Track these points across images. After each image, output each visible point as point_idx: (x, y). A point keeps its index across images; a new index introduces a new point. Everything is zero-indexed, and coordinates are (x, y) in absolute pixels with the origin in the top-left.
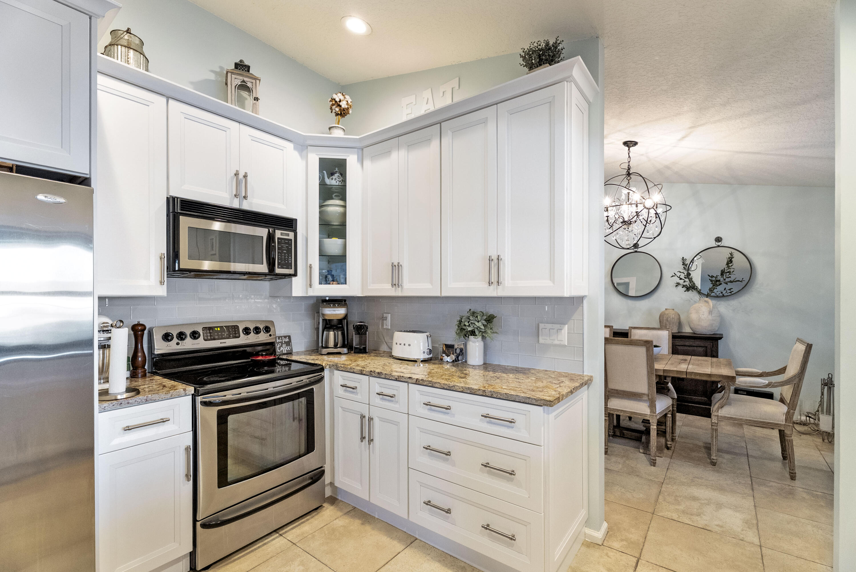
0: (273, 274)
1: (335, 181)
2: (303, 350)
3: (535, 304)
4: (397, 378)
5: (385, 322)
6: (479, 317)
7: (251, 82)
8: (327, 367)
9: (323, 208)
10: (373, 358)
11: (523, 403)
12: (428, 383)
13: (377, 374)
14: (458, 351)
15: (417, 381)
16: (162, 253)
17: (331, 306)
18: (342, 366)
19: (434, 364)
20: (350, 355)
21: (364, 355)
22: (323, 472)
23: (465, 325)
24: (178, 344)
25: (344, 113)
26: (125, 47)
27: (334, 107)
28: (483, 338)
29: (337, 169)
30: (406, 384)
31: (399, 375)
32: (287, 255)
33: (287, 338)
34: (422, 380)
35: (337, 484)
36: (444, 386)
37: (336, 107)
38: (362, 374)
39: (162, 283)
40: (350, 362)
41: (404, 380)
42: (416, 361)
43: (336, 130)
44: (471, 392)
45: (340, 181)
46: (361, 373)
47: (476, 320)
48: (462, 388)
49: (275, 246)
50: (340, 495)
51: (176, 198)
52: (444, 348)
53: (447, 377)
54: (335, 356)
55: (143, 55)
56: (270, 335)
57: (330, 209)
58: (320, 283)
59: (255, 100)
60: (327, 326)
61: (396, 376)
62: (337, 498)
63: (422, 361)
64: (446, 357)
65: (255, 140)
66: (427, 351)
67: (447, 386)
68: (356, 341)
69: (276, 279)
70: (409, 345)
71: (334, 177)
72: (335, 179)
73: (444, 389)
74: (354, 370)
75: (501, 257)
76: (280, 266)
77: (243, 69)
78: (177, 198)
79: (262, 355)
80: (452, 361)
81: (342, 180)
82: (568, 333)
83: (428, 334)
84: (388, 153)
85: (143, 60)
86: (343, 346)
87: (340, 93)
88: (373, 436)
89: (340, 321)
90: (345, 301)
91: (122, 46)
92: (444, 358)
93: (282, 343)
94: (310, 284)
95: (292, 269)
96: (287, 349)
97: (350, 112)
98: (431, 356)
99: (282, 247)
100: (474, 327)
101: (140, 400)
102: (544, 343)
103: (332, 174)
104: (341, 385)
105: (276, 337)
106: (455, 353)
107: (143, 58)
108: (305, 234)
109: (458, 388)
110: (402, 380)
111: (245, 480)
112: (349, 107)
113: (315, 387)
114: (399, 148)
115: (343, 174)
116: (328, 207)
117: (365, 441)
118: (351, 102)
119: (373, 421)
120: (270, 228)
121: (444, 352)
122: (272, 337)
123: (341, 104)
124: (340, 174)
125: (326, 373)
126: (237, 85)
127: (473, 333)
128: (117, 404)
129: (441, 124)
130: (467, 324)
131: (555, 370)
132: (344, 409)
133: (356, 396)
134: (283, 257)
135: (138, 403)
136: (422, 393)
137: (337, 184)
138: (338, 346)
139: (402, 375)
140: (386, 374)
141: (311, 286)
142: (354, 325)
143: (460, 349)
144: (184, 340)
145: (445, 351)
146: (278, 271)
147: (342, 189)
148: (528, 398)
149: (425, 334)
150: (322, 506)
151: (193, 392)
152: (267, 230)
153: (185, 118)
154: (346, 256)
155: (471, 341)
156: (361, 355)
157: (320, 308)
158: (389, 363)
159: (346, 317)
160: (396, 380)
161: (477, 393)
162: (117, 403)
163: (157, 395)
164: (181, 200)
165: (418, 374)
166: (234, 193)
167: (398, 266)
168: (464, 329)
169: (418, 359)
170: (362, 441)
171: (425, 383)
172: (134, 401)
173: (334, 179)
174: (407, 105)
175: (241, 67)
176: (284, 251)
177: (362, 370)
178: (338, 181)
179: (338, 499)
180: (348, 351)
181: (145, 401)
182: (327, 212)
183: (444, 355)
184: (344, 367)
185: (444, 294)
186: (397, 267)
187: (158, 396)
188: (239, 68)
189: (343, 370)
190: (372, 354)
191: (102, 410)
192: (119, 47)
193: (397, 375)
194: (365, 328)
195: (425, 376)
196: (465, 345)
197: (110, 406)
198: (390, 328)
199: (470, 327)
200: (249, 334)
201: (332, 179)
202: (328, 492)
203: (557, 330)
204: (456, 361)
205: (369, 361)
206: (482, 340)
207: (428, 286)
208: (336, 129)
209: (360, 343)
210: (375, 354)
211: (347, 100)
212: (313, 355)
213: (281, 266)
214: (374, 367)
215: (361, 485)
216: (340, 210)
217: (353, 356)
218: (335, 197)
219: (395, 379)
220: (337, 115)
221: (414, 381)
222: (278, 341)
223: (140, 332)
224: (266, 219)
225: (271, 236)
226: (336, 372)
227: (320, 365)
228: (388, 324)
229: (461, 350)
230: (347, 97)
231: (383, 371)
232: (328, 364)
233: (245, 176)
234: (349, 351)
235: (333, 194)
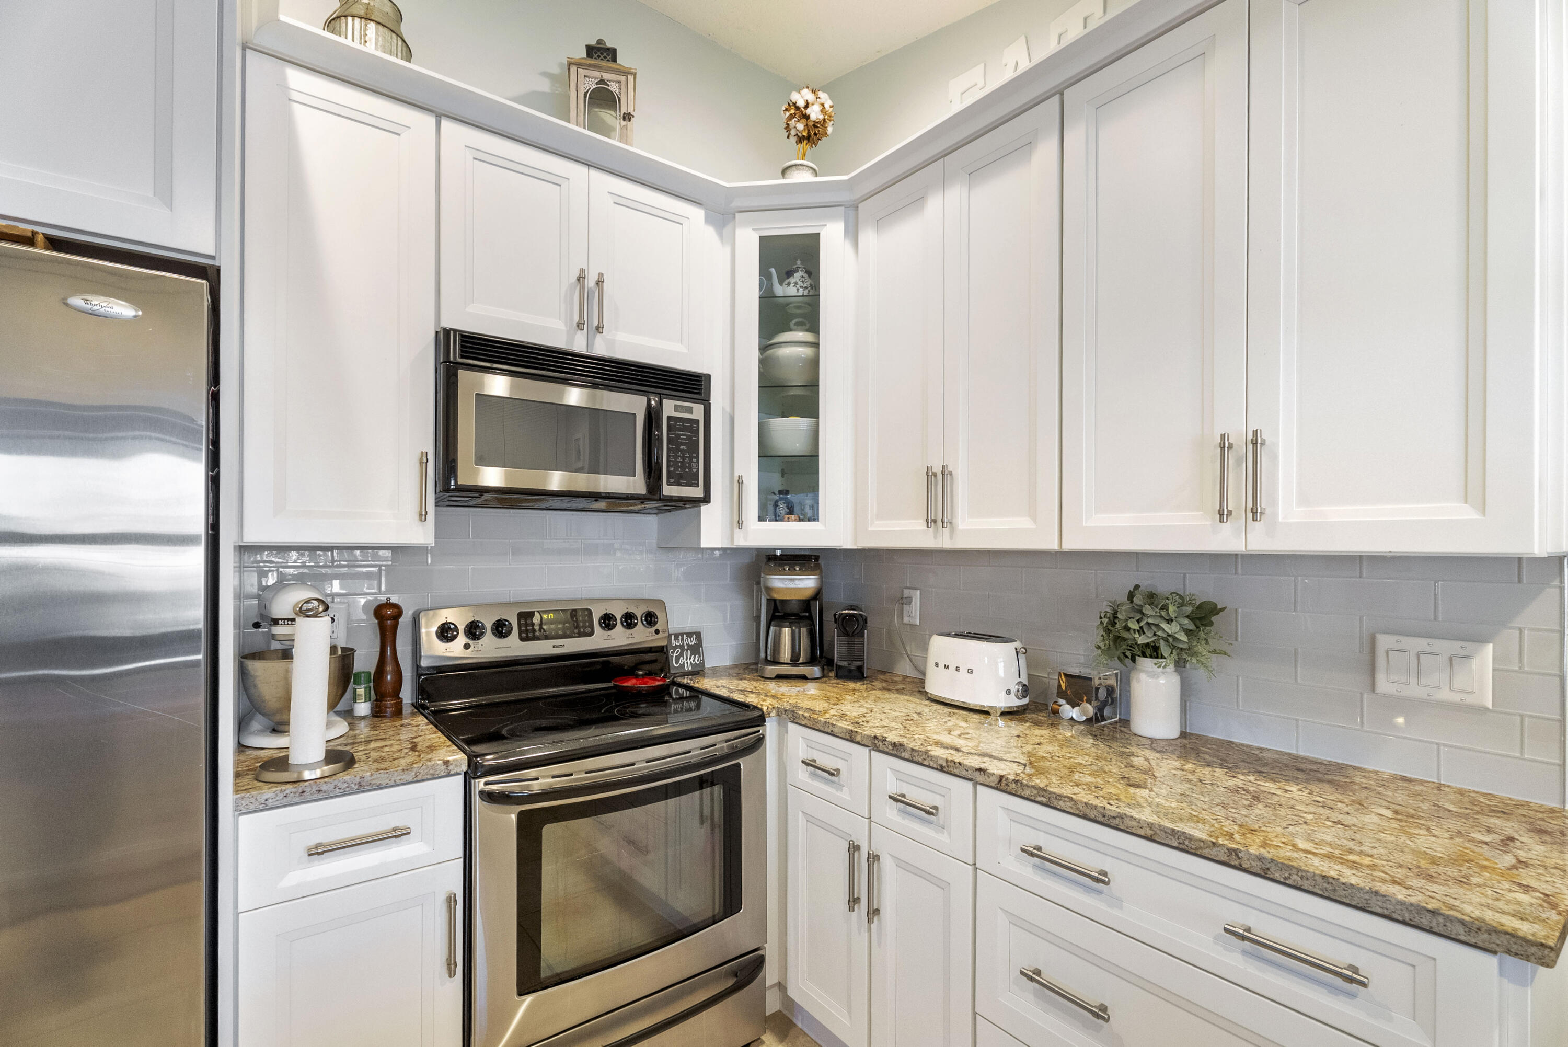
0: (657, 497)
1: (795, 289)
2: (728, 663)
3: (1360, 577)
4: (944, 764)
5: (906, 607)
6: (1171, 609)
7: (616, 82)
8: (772, 714)
9: (770, 352)
10: (879, 693)
11: (1404, 923)
12: (1036, 792)
13: (890, 747)
14: (1102, 694)
15: (1000, 781)
16: (422, 453)
17: (785, 570)
18: (806, 714)
19: (1037, 724)
20: (825, 682)
21: (858, 685)
22: (760, 961)
23: (1127, 629)
24: (467, 646)
25: (815, 134)
26: (361, 18)
27: (793, 123)
28: (1180, 664)
29: (799, 262)
30: (969, 785)
31: (950, 759)
32: (687, 455)
33: (694, 637)
34: (1016, 782)
35: (792, 993)
36: (1088, 811)
37: (798, 121)
38: (852, 740)
39: (423, 516)
40: (826, 705)
41: (964, 773)
42: (987, 713)
43: (796, 172)
44: (1181, 846)
45: (806, 288)
46: (851, 737)
47: (1161, 617)
48: (1151, 828)
49: (660, 438)
50: (800, 1017)
51: (452, 332)
52: (1063, 685)
53: (1089, 779)
54: (793, 682)
55: (398, 35)
56: (657, 632)
57: (785, 352)
58: (761, 519)
59: (624, 120)
60: (777, 614)
61: (942, 758)
62: (795, 1020)
63: (1003, 714)
64: (1068, 707)
65: (621, 202)
66: (1014, 688)
67: (1095, 812)
68: (838, 648)
69: (669, 511)
70: (970, 671)
71: (792, 280)
72: (796, 283)
73: (1085, 817)
74: (833, 729)
75: (1265, 435)
76: (672, 480)
77: (602, 57)
78: (455, 331)
79: (637, 676)
80: (1084, 718)
81: (811, 285)
82: (1494, 670)
83: (1017, 644)
84: (918, 201)
85: (397, 45)
86: (812, 661)
87: (808, 88)
88: (879, 901)
89: (807, 604)
90: (817, 558)
91: (353, 16)
92: (1061, 708)
93: (682, 647)
94: (739, 521)
95: (698, 486)
96: (694, 661)
97: (830, 130)
98: (1025, 701)
99: (678, 436)
100: (1155, 635)
101: (346, 785)
102: (1396, 693)
103: (789, 274)
104: (803, 762)
105: (670, 636)
106: (1094, 699)
107: (397, 41)
108: (728, 409)
109: (1135, 824)
110: (957, 771)
111: (580, 978)
112: (826, 117)
113: (745, 763)
114: (944, 183)
115: (813, 273)
116: (780, 347)
117: (859, 908)
118: (831, 107)
119: (879, 864)
120: (650, 394)
121: (1061, 694)
122: (661, 635)
123: (808, 111)
124: (806, 272)
125: (770, 728)
126: (588, 91)
127: (1153, 651)
128: (295, 793)
129: (1062, 94)
130: (1133, 625)
131: (1439, 778)
132: (811, 819)
133: (839, 794)
134: (680, 459)
135: (341, 791)
136: (1016, 818)
137: (800, 294)
138: (801, 661)
139: (957, 758)
140: (913, 749)
141: (740, 524)
142: (835, 615)
143: (1108, 690)
144: (479, 639)
145: (1065, 692)
146: (668, 490)
147: (809, 304)
148: (1429, 911)
149: (1011, 647)
150: (759, 1038)
151: (464, 768)
152: (645, 398)
153: (474, 158)
154: (818, 456)
155: (1143, 671)
156: (851, 685)
157: (762, 575)
158: (919, 714)
159: (817, 595)
160: (941, 769)
161: (1206, 852)
162: (294, 790)
163: (384, 773)
164: (463, 336)
165: (1002, 760)
166: (576, 319)
167: (943, 474)
168: (1125, 640)
169: (991, 707)
170: (851, 909)
171: (1027, 793)
172: (332, 786)
173: (792, 285)
174: (962, 94)
175: (599, 53)
176: (682, 447)
177: (852, 731)
178: (801, 287)
179: (795, 1025)
180: (823, 670)
181: (357, 787)
182: (778, 358)
183: (1062, 701)
184: (810, 719)
185: (1071, 544)
186: (940, 477)
187: (387, 775)
188: (596, 56)
189: (809, 725)
190: (877, 684)
191: (261, 806)
192: (350, 19)
193: (945, 757)
194: (861, 620)
195: (1022, 768)
196: (1125, 680)
197: (277, 798)
198: (918, 623)
199: (1143, 636)
200: (612, 629)
201: (789, 284)
202: (772, 1004)
203: (1451, 659)
204: (1097, 721)
205: (869, 704)
206: (1176, 671)
207: (1024, 523)
208: (799, 170)
209: (851, 657)
210: (884, 684)
211: (822, 101)
212: (745, 679)
213: (677, 479)
214: (882, 723)
215: (850, 1012)
216: (805, 352)
217: (834, 687)
218: (796, 327)
219: (939, 768)
220: (800, 140)
221: (993, 781)
222: (674, 643)
223: (389, 622)
224: (642, 376)
225: (652, 412)
226: (791, 726)
227: (755, 708)
228: (914, 614)
229: (1110, 690)
230: (823, 96)
231: (904, 741)
232: (774, 708)
233: (600, 282)
234: (826, 672)
235: (791, 321)
